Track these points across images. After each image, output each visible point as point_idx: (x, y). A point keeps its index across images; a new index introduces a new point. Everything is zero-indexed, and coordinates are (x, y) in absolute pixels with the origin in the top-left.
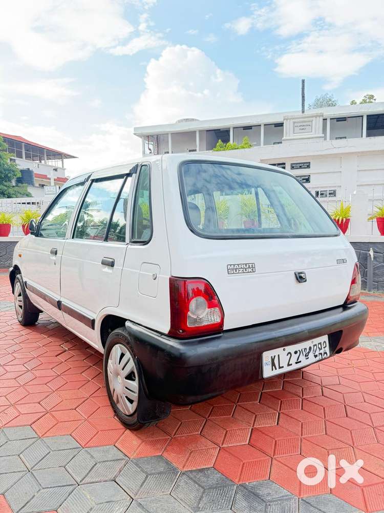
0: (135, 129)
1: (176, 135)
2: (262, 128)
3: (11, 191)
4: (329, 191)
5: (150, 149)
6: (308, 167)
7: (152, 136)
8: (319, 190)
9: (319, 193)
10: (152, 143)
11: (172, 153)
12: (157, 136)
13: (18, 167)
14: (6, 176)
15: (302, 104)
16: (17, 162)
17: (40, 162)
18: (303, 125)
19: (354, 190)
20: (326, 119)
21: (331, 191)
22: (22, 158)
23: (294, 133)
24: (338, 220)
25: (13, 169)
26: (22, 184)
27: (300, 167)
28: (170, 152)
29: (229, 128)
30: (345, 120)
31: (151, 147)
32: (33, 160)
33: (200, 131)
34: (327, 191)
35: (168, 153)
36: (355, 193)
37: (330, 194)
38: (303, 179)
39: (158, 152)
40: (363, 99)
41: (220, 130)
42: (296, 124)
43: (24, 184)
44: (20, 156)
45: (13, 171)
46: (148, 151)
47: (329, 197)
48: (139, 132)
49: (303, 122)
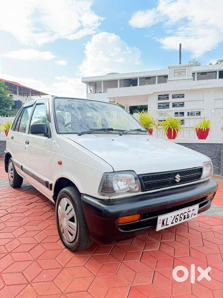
0: (83, 78)
1: (106, 82)
2: (157, 78)
3: (8, 113)
4: (196, 112)
5: (91, 90)
6: (183, 97)
7: (92, 83)
8: (190, 111)
9: (190, 113)
10: (92, 87)
11: (104, 92)
12: (95, 82)
13: (13, 99)
14: (6, 104)
15: (180, 59)
16: (14, 97)
17: (28, 97)
18: (180, 71)
19: (213, 110)
20: (195, 73)
21: (198, 112)
22: (17, 94)
23: (174, 77)
24: (202, 129)
25: (10, 100)
26: (16, 109)
27: (178, 97)
28: (102, 91)
29: (137, 78)
30: (206, 74)
31: (91, 89)
32: (23, 96)
33: (120, 80)
34: (195, 112)
35: (101, 92)
36: (213, 112)
37: (196, 114)
38: (180, 105)
39: (95, 92)
40: (217, 62)
41: (131, 79)
42: (175, 71)
43: (17, 109)
44: (15, 93)
45: (10, 102)
46: (89, 92)
47: (196, 116)
48: (85, 80)
49: (180, 70)
